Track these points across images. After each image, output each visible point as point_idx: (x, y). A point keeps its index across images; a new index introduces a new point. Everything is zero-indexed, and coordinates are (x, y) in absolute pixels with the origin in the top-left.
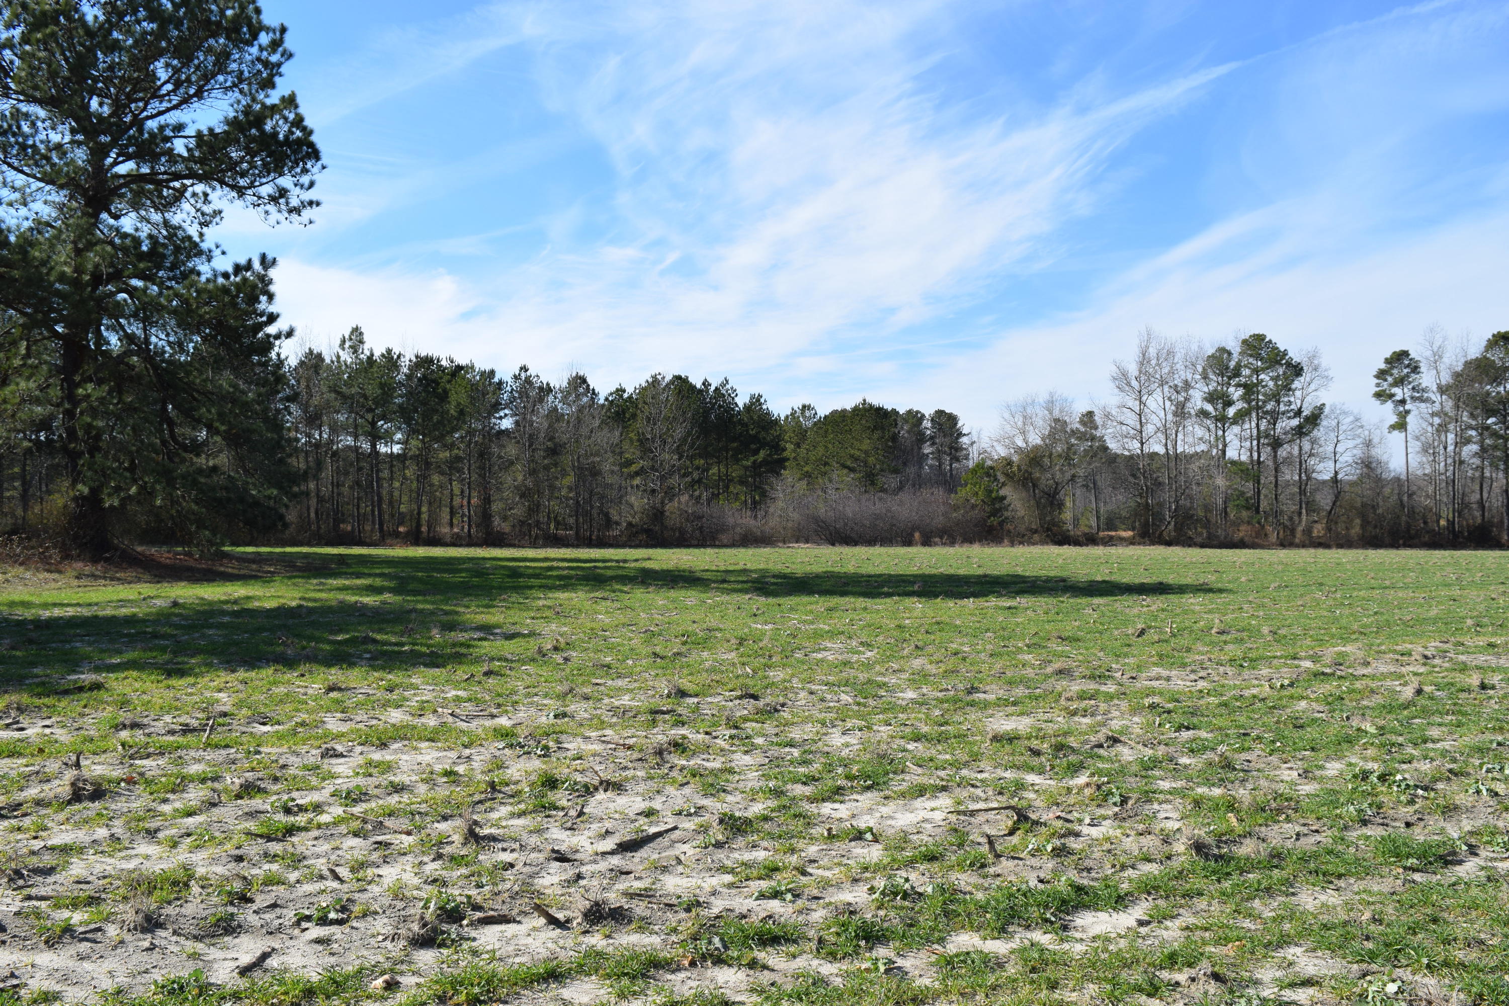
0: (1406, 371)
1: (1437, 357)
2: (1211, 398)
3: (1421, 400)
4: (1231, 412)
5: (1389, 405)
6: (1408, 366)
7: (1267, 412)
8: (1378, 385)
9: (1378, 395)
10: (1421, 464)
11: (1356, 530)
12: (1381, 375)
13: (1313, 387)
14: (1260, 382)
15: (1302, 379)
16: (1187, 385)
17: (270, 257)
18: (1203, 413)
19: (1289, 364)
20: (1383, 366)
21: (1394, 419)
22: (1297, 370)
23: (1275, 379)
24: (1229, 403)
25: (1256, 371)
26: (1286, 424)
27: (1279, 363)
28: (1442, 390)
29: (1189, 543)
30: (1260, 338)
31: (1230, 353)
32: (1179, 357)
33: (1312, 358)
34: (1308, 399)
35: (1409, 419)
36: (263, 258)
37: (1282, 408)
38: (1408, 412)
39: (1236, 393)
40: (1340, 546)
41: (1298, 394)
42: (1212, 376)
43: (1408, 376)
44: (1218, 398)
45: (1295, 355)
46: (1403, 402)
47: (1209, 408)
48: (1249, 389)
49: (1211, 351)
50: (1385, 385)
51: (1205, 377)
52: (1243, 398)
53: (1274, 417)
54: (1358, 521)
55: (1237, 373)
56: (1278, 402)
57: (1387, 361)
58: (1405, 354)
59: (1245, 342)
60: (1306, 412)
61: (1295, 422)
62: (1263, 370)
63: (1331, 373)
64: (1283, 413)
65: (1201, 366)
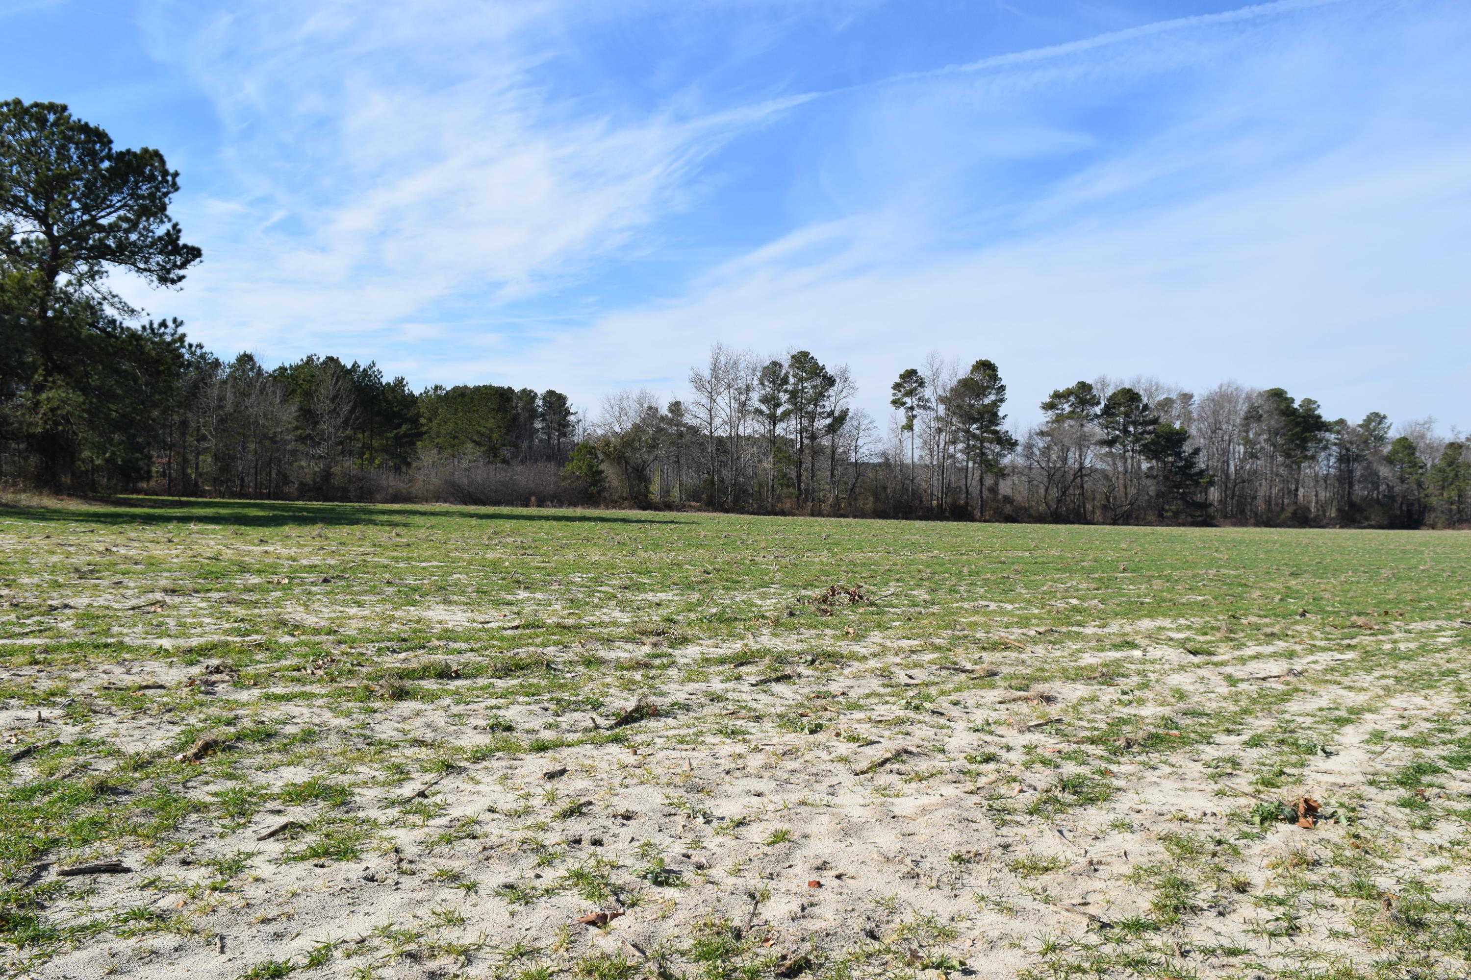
0: (914, 385)
1: (936, 374)
2: (765, 400)
3: (925, 408)
4: (779, 411)
5: (902, 410)
6: (916, 381)
7: (806, 413)
8: (894, 395)
9: (894, 402)
10: (921, 458)
11: (870, 505)
12: (897, 387)
13: (844, 394)
14: (803, 388)
15: (835, 388)
16: (748, 388)
17: (179, 320)
18: (759, 412)
19: (825, 377)
20: (898, 380)
21: (904, 421)
22: (830, 381)
23: (814, 387)
24: (778, 405)
25: (801, 380)
26: (822, 423)
27: (818, 375)
28: (941, 400)
29: (742, 511)
30: (805, 354)
31: (781, 366)
32: (741, 367)
33: (843, 373)
34: (840, 403)
35: (915, 421)
36: (175, 320)
37: (819, 410)
38: (914, 417)
39: (784, 397)
40: (855, 517)
41: (833, 399)
42: (766, 383)
43: (916, 389)
44: (771, 401)
45: (830, 370)
46: (912, 408)
47: (764, 408)
48: (794, 395)
49: (767, 363)
50: (899, 395)
51: (762, 384)
52: (789, 400)
53: (812, 417)
54: (871, 499)
55: (785, 381)
56: (816, 405)
57: (901, 377)
58: (914, 372)
59: (794, 357)
60: (837, 414)
61: (829, 421)
62: (807, 379)
63: (856, 385)
64: (820, 414)
65: (759, 374)
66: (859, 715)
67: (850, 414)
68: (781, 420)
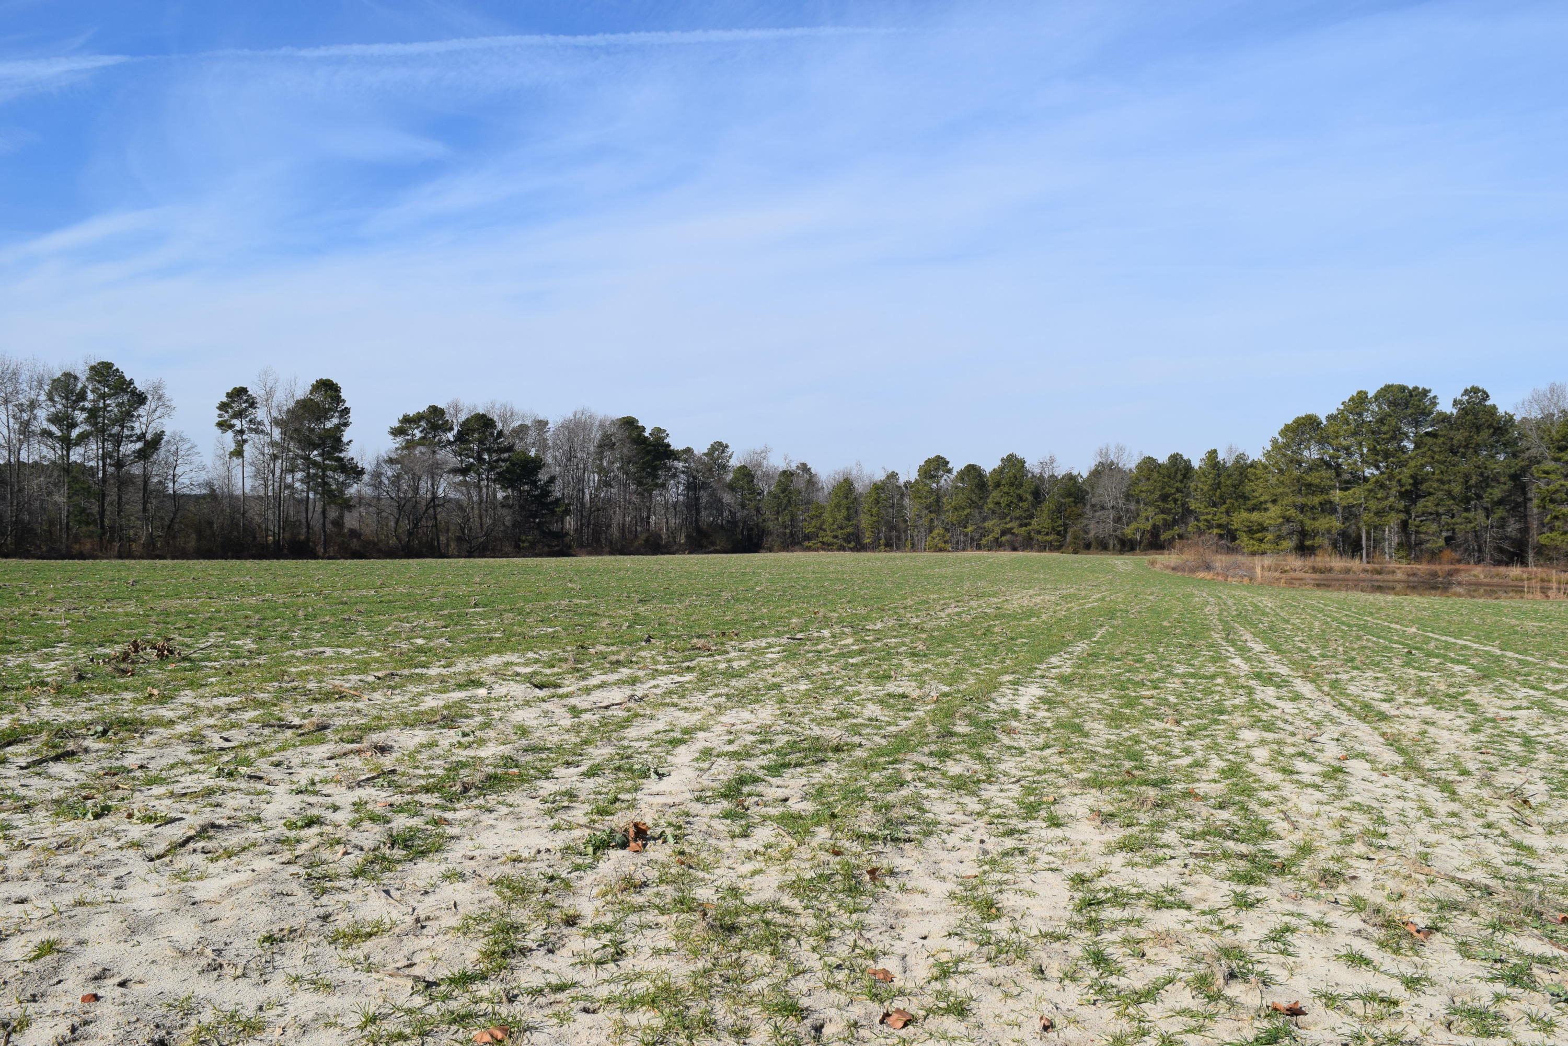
0: (244, 405)
1: (270, 394)
2: (55, 419)
3: (257, 431)
4: (75, 433)
5: (230, 434)
6: (246, 401)
7: (110, 435)
8: (220, 416)
9: (220, 425)
10: (254, 488)
11: (192, 544)
12: (223, 407)
13: (157, 414)
14: (106, 406)
15: (147, 407)
16: (33, 405)
18: (47, 434)
19: (134, 392)
20: (225, 399)
21: (232, 447)
22: (141, 399)
23: (119, 405)
24: (74, 425)
25: (103, 396)
26: (130, 448)
27: (125, 391)
28: (277, 422)
29: (28, 555)
30: (108, 366)
31: (76, 378)
32: (23, 378)
33: (156, 389)
34: (153, 425)
35: (246, 447)
37: (126, 432)
38: (245, 441)
39: (80, 416)
40: (173, 558)
41: (144, 420)
42: (57, 399)
43: (246, 410)
44: (63, 420)
45: (140, 385)
46: (241, 432)
47: (54, 429)
48: (93, 414)
49: (58, 374)
50: (227, 416)
51: (51, 399)
52: (87, 420)
53: (118, 440)
54: (194, 536)
55: (82, 396)
56: (123, 427)
57: (228, 395)
58: (243, 391)
59: (93, 368)
60: (149, 437)
61: (139, 445)
62: (110, 396)
63: (173, 404)
64: (127, 437)
65: (46, 388)
66: (158, 790)
67: (166, 438)
68: (77, 444)
